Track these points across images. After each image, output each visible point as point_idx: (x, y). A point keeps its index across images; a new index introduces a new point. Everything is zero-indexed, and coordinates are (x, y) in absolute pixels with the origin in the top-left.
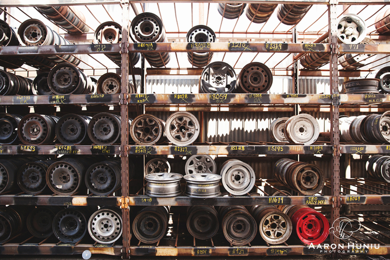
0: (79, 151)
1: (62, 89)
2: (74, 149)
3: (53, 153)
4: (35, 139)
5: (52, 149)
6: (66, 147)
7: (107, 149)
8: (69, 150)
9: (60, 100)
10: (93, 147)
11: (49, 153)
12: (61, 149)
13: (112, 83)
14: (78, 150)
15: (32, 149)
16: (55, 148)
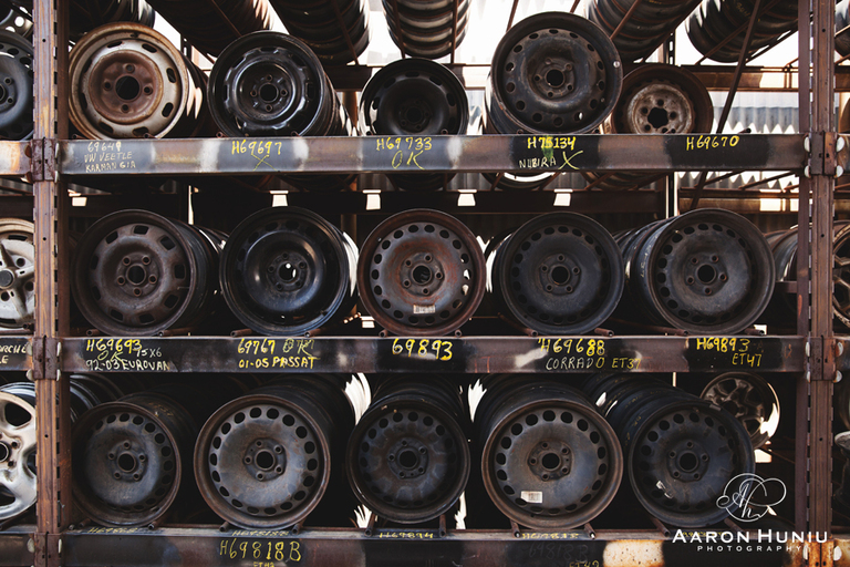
0: (639, 358)
1: (553, 111)
2: (613, 349)
3: (525, 367)
4: (431, 310)
5: (524, 352)
6: (585, 344)
7: (751, 352)
8: (596, 357)
9: (558, 153)
10: (693, 342)
11: (512, 365)
12: (563, 353)
13: (660, 103)
14: (634, 356)
15: (442, 353)
16: (537, 345)
